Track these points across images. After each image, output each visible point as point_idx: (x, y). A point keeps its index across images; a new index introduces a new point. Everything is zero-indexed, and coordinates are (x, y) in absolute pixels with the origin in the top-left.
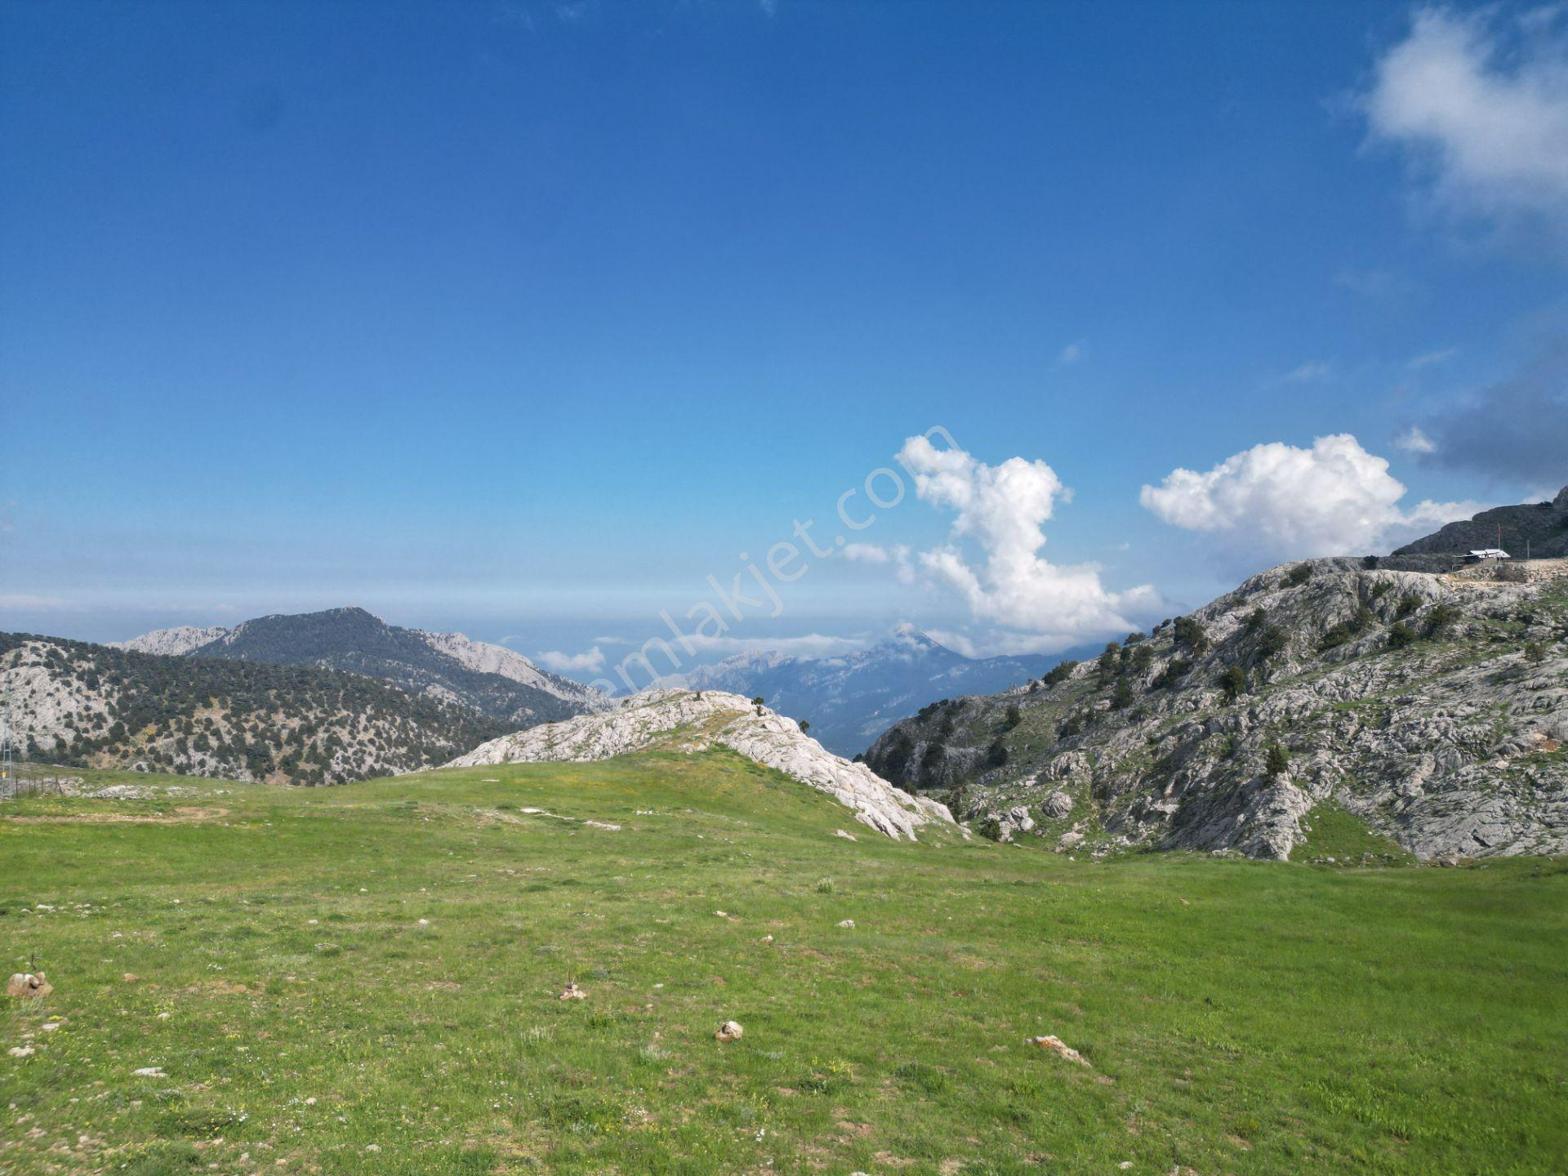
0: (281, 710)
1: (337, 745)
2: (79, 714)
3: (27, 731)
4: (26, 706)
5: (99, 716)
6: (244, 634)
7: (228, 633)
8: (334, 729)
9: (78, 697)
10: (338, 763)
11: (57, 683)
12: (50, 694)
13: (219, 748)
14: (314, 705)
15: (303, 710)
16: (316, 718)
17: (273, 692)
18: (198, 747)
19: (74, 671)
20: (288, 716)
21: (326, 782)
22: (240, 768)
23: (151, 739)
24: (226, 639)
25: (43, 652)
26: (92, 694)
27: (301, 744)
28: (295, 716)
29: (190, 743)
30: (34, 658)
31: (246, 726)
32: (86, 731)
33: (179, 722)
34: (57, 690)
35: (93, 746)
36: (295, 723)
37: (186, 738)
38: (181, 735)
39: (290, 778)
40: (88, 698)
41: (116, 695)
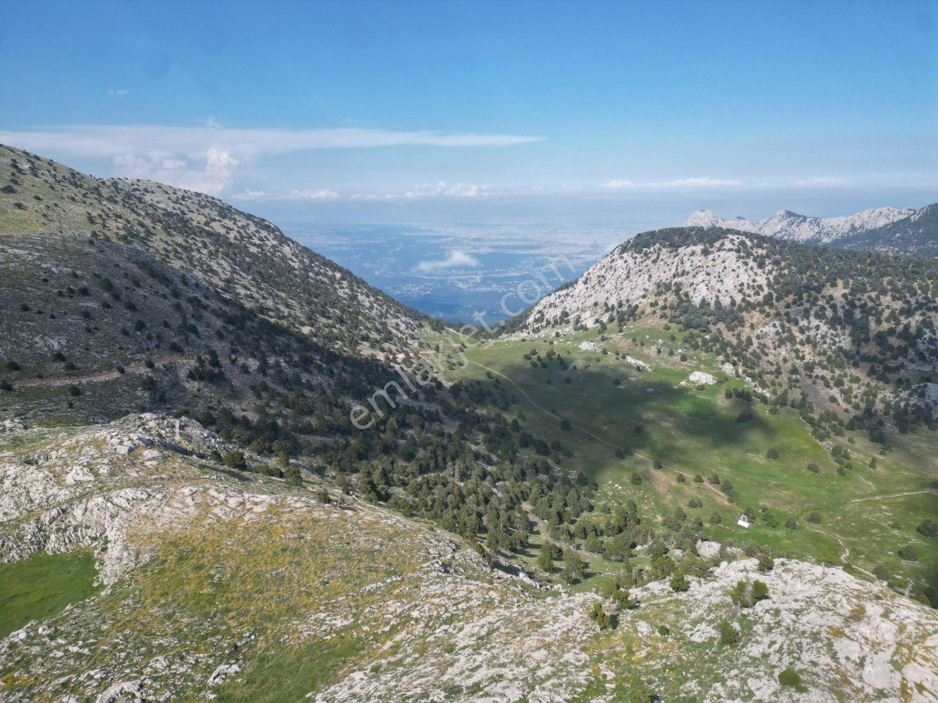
0: (890, 293)
1: (927, 327)
2: (748, 284)
3: (716, 293)
4: (719, 277)
5: (760, 287)
6: (925, 214)
7: (914, 214)
8: (930, 314)
9: (750, 273)
10: (923, 343)
11: (740, 263)
12: (733, 270)
13: (832, 318)
14: (919, 292)
15: (908, 295)
16: (917, 302)
17: (886, 279)
18: (818, 316)
19: (752, 255)
20: (894, 299)
21: (909, 357)
22: (844, 335)
23: (788, 306)
24: (912, 217)
25: (736, 242)
26: (759, 271)
27: (898, 323)
28: (899, 299)
29: (812, 313)
30: (730, 246)
31: (857, 303)
32: (749, 296)
33: (810, 296)
34: (739, 267)
35: (749, 306)
36: (898, 305)
37: (811, 308)
38: (807, 305)
39: (879, 349)
40: (756, 274)
41: (774, 273)
